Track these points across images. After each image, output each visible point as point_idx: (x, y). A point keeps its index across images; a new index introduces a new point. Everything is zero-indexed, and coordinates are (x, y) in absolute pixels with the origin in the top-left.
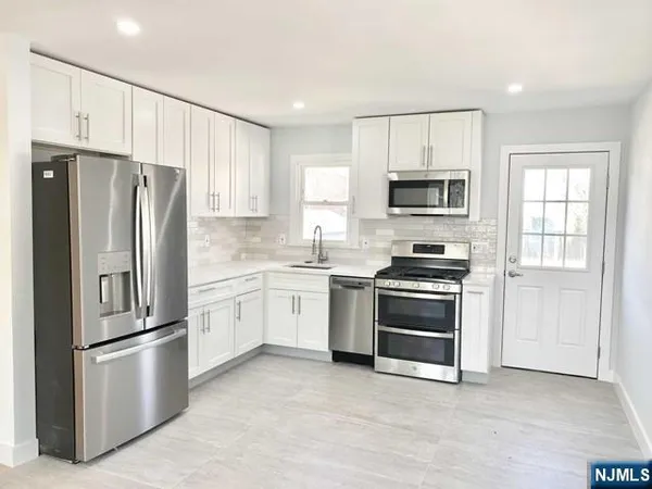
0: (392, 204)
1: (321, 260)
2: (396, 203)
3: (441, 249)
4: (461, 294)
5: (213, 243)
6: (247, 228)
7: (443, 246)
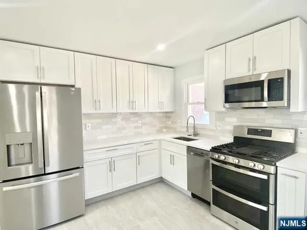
0: (227, 101)
1: (195, 135)
2: (230, 100)
3: (269, 133)
4: (276, 175)
5: (144, 124)
6: (167, 117)
7: (271, 131)
